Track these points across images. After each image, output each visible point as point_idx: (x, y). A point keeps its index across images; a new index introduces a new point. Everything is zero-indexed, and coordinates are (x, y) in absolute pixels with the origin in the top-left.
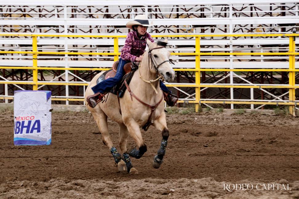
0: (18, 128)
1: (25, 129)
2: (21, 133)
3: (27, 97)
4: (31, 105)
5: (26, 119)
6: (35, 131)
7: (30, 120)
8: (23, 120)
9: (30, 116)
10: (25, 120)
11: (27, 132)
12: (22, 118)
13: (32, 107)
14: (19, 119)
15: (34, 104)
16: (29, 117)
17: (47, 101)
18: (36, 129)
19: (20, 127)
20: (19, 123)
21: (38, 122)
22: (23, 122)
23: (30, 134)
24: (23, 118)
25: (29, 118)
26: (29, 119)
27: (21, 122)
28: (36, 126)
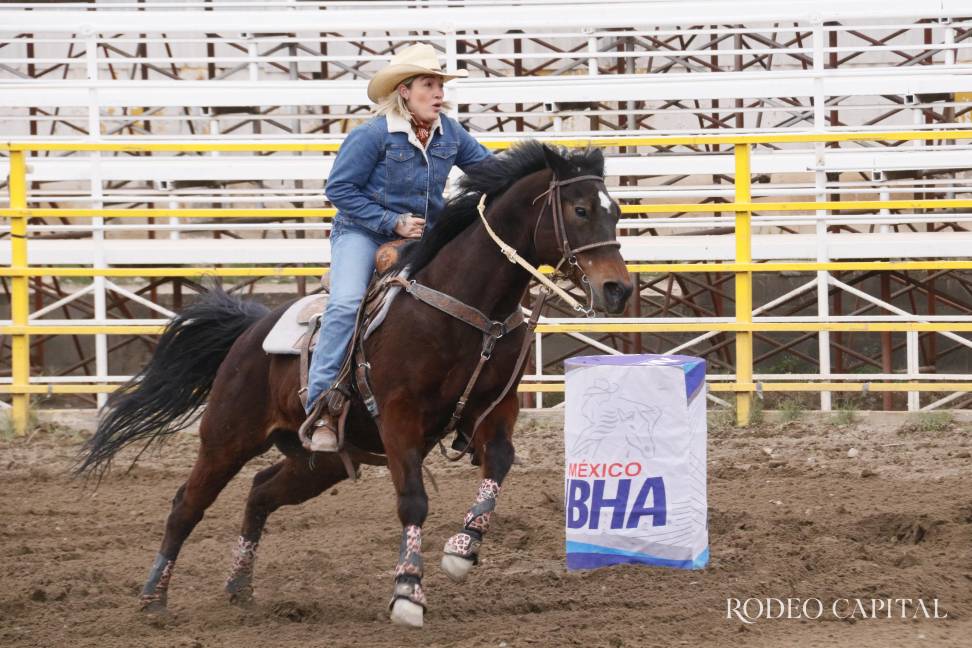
0: (580, 504)
1: (607, 513)
2: (594, 525)
3: (612, 391)
4: (628, 418)
5: (611, 474)
6: (646, 521)
7: (624, 477)
8: (597, 475)
9: (626, 463)
10: (607, 478)
11: (617, 523)
12: (594, 470)
13: (632, 427)
14: (582, 473)
15: (637, 416)
16: (620, 466)
17: (689, 403)
18: (647, 512)
19: (589, 503)
20: (584, 486)
21: (656, 485)
22: (600, 485)
23: (624, 531)
24: (599, 470)
25: (623, 470)
26: (620, 474)
27: (591, 481)
28: (649, 503)
